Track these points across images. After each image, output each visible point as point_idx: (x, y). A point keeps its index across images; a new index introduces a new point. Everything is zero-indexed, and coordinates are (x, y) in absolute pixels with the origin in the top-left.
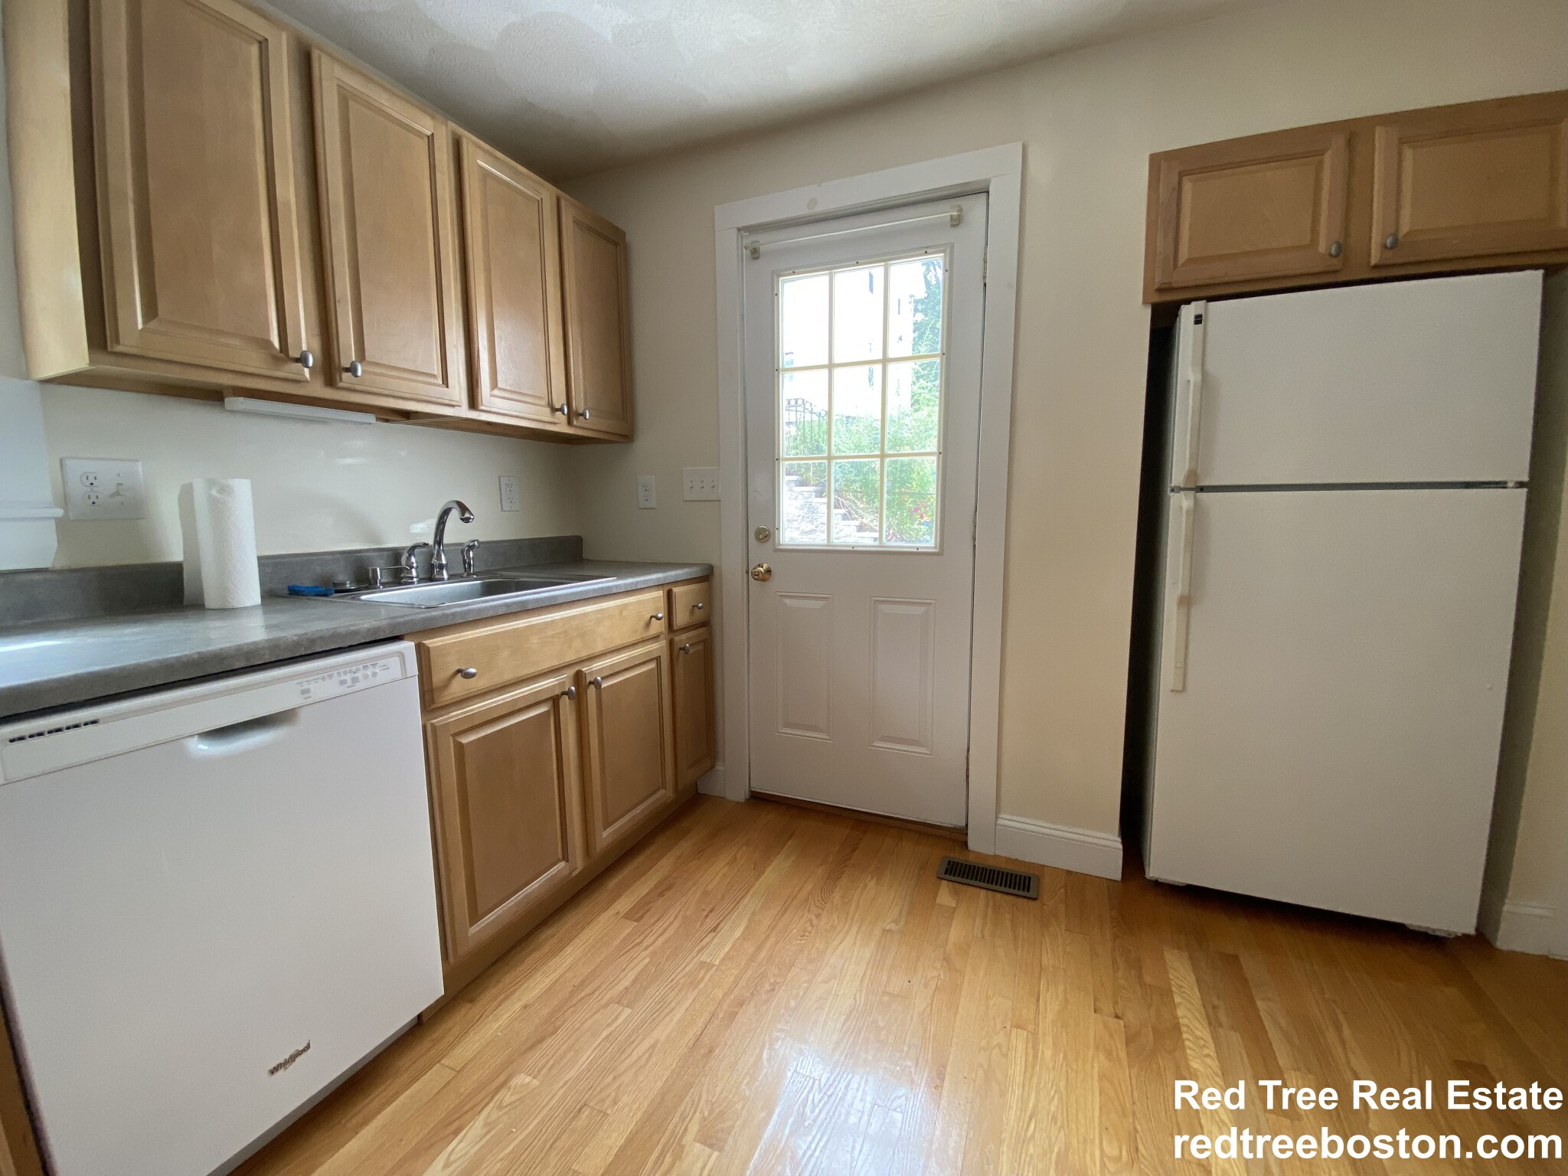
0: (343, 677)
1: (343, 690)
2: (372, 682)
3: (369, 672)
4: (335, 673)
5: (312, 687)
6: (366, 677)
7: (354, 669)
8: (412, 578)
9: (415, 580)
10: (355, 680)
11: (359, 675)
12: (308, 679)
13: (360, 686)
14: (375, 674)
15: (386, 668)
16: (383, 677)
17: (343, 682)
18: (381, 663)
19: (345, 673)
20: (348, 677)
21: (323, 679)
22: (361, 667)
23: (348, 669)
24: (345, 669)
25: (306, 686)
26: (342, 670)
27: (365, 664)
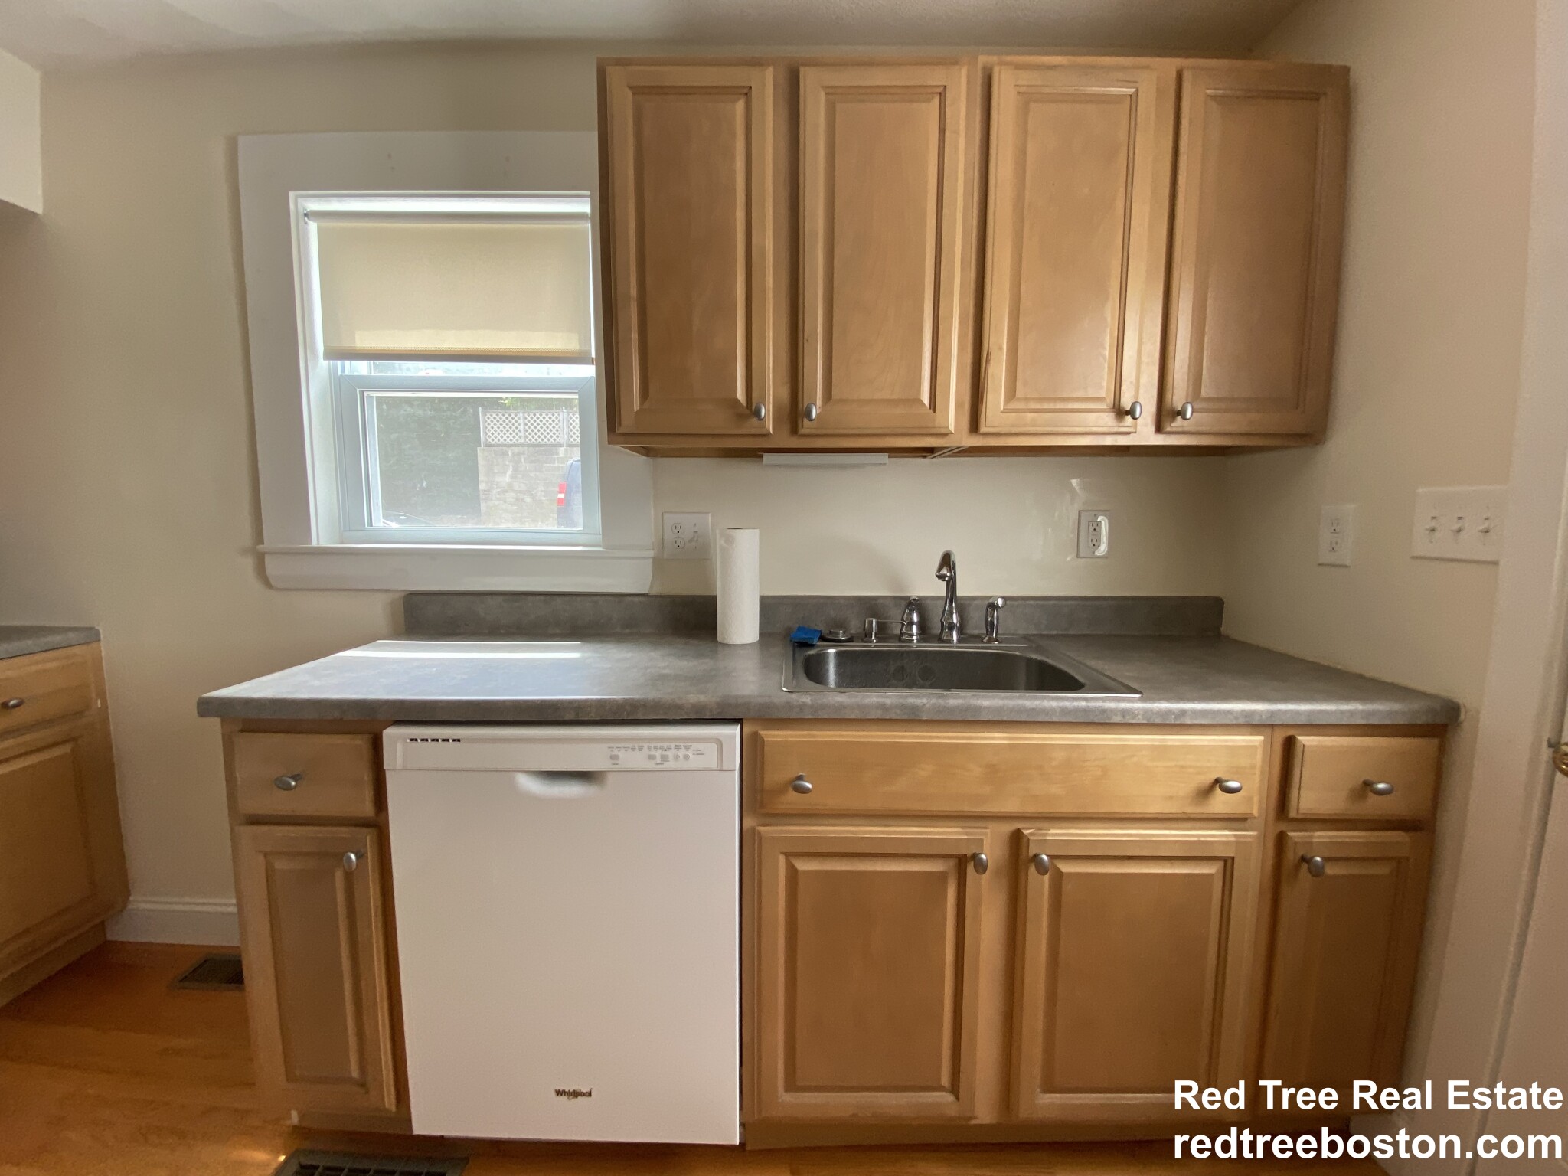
0: (653, 752)
1: (650, 765)
2: (681, 764)
3: (682, 753)
4: (645, 745)
5: (622, 754)
6: (676, 758)
7: (665, 746)
8: (912, 635)
9: (915, 638)
10: (664, 758)
11: (670, 754)
12: (619, 745)
13: (667, 766)
14: (686, 757)
15: (699, 753)
16: (695, 762)
17: (651, 758)
18: (695, 746)
19: (656, 748)
20: (658, 754)
21: (633, 749)
22: (673, 745)
23: (659, 745)
24: (656, 745)
25: (616, 752)
26: (652, 745)
27: (680, 743)
